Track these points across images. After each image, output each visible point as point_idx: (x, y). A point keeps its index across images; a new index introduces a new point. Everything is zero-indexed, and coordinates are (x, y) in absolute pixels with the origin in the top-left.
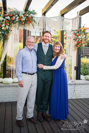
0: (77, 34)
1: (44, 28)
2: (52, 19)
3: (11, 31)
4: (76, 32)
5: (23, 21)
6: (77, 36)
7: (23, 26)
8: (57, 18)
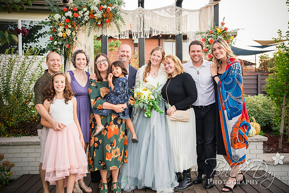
0: (209, 40)
1: (142, 31)
2: (158, 12)
3: (76, 38)
4: (207, 35)
5: (99, 19)
6: (209, 44)
7: (101, 29)
8: (168, 10)
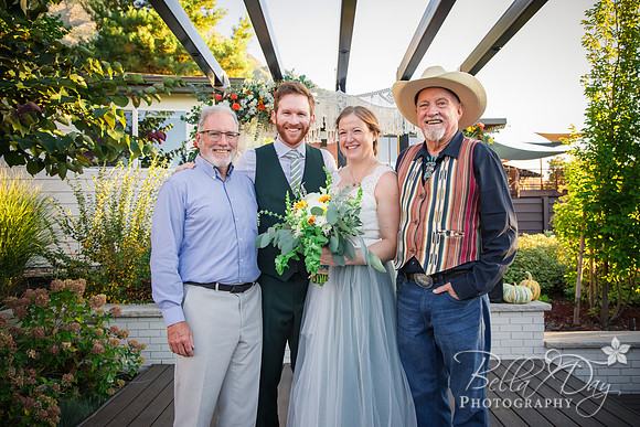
2: (368, 99)
8: (385, 95)
